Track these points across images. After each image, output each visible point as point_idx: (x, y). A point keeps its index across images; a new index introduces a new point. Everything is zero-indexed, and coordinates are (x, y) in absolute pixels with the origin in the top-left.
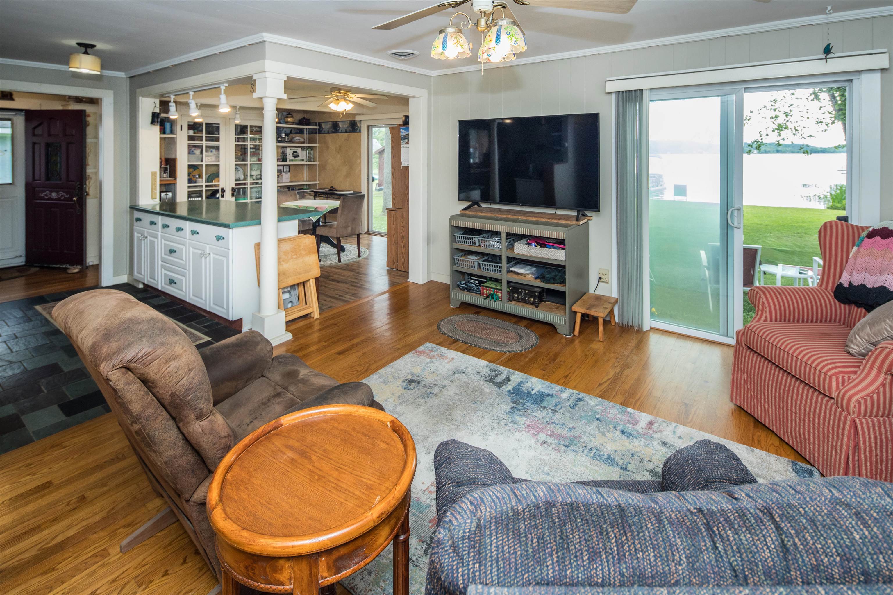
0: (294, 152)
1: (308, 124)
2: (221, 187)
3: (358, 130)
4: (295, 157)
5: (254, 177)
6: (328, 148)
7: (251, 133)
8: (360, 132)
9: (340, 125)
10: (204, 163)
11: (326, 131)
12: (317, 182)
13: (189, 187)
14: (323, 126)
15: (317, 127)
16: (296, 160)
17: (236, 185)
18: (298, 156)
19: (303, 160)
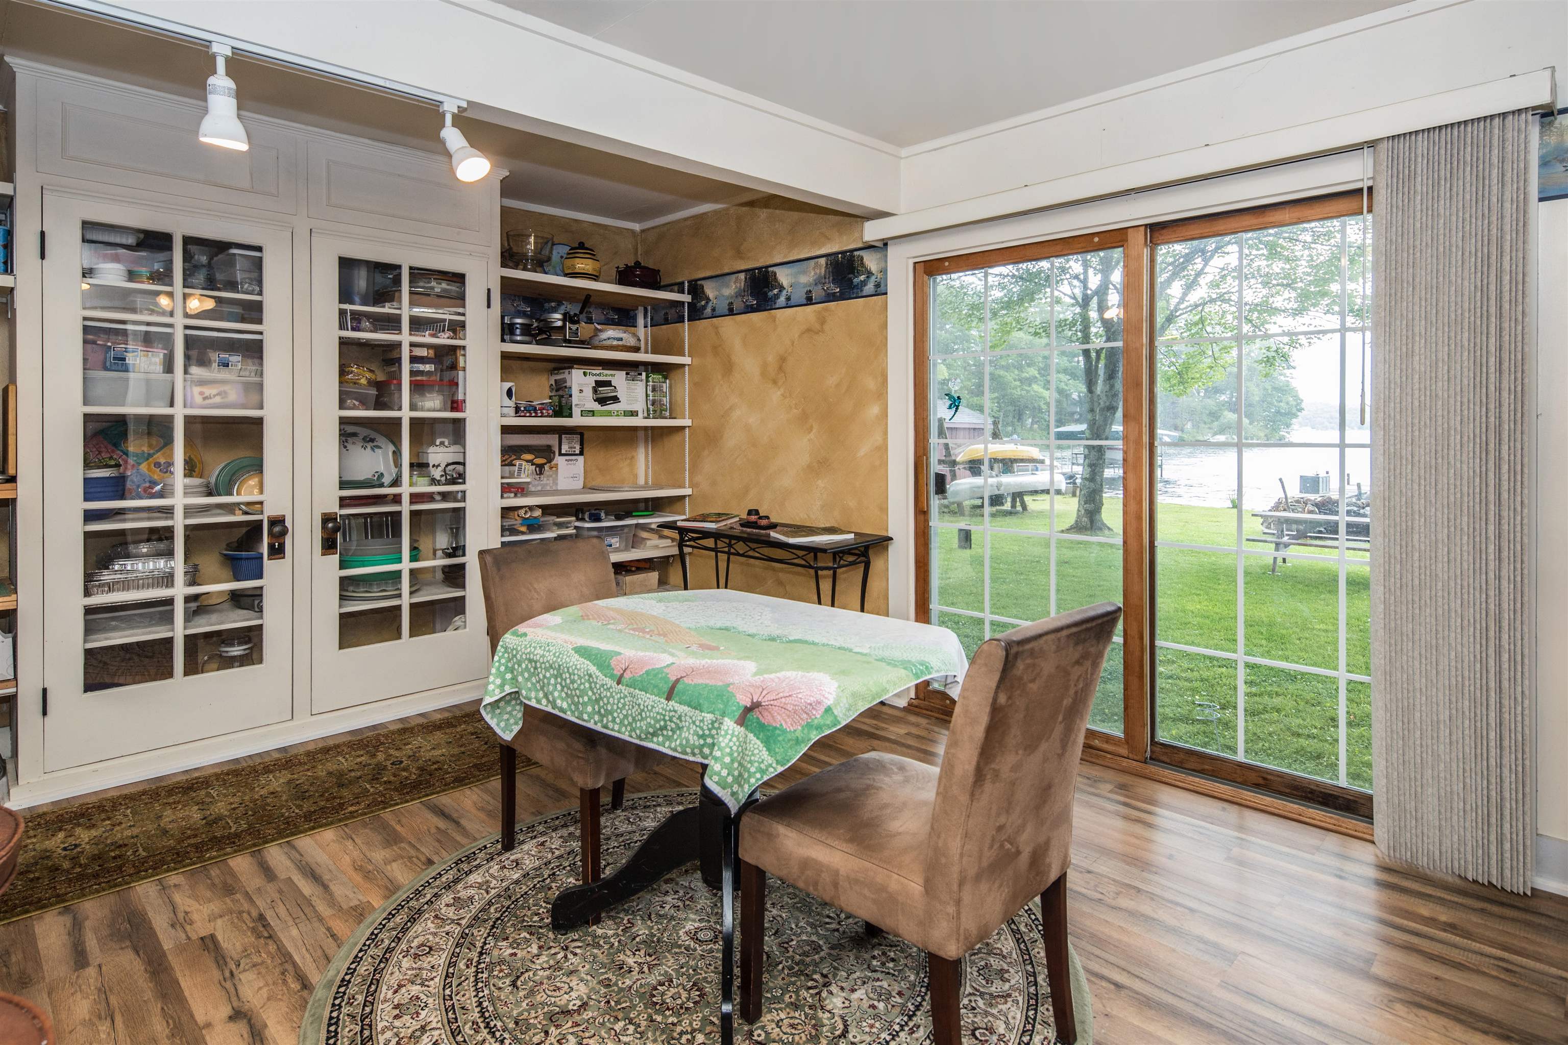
0: (599, 384)
1: (651, 279)
2: (270, 510)
3: (870, 288)
4: (602, 401)
5: (437, 474)
6: (728, 368)
7: (416, 298)
8: (880, 291)
9: (784, 276)
10: (179, 413)
11: (723, 307)
12: (687, 491)
13: (90, 516)
14: (710, 290)
15: (686, 298)
16: (609, 414)
17: (344, 502)
18: (615, 399)
19: (634, 414)
